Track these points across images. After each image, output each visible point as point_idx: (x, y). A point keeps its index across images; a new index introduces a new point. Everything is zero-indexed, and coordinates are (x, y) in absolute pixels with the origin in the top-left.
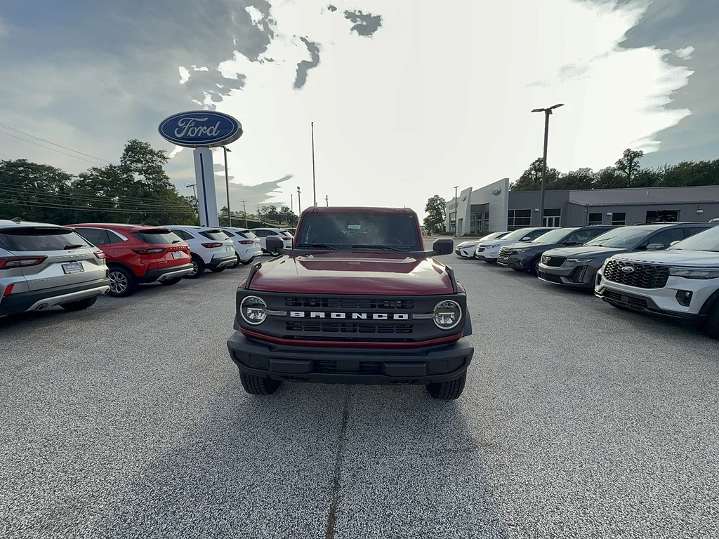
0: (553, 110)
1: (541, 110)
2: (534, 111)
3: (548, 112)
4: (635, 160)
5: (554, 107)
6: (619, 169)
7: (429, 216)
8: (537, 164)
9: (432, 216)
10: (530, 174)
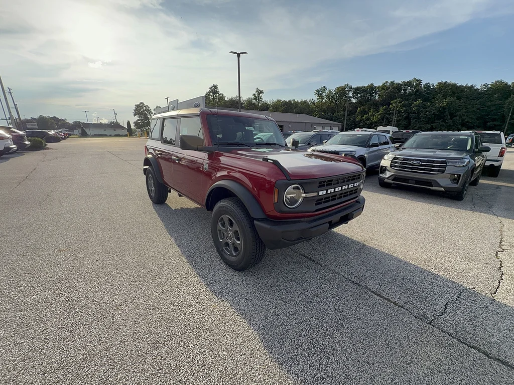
0: (241, 55)
1: (235, 53)
2: (231, 52)
3: (239, 55)
4: (261, 95)
5: (242, 53)
6: (255, 99)
7: (138, 120)
8: (213, 88)
9: (141, 120)
10: (209, 95)
